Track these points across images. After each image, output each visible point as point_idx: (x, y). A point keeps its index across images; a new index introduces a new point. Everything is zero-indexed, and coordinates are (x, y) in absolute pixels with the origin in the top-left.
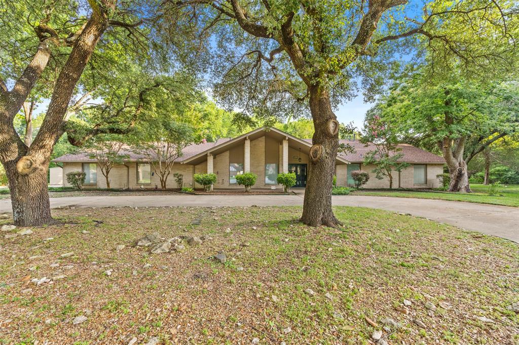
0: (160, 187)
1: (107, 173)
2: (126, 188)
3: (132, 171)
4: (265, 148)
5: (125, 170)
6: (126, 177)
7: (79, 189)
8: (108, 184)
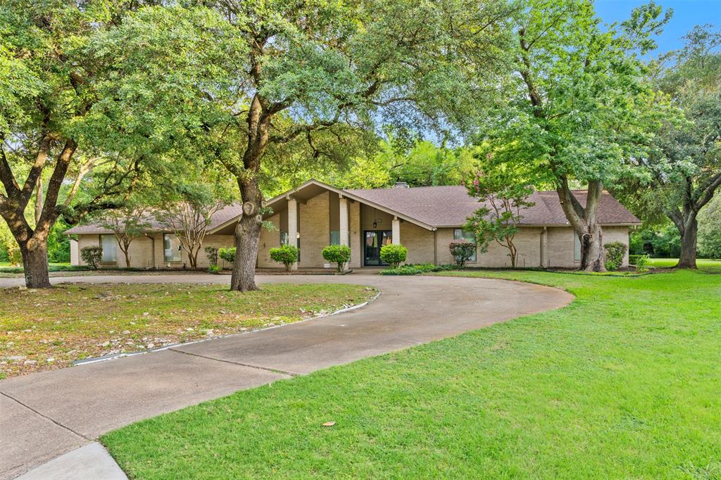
0: (189, 265)
1: (126, 247)
2: (151, 267)
3: (159, 245)
4: (330, 208)
5: (149, 243)
6: (150, 253)
7: (96, 269)
8: (128, 262)
